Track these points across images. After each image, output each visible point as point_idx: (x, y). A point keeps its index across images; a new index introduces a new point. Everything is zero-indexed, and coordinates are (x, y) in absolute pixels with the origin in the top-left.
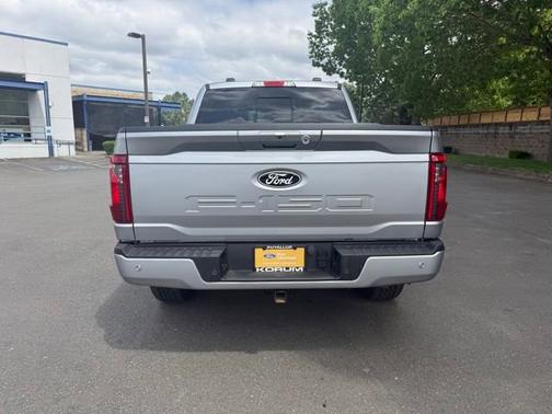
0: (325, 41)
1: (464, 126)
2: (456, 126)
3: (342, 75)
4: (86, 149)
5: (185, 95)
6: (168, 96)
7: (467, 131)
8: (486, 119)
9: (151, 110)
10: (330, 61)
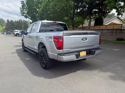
0: (24, 10)
3: (29, 18)
10: (26, 15)
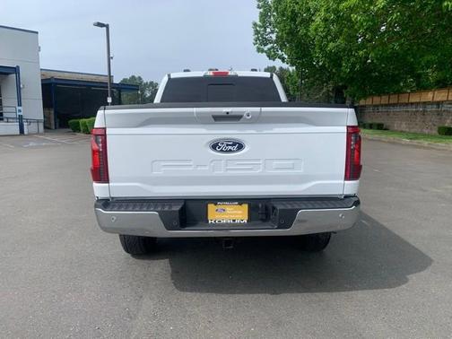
0: (268, 30)
1: (394, 105)
2: (386, 105)
3: (283, 60)
4: (53, 127)
5: (140, 78)
6: (124, 80)
7: (398, 109)
8: (415, 99)
9: (112, 92)
